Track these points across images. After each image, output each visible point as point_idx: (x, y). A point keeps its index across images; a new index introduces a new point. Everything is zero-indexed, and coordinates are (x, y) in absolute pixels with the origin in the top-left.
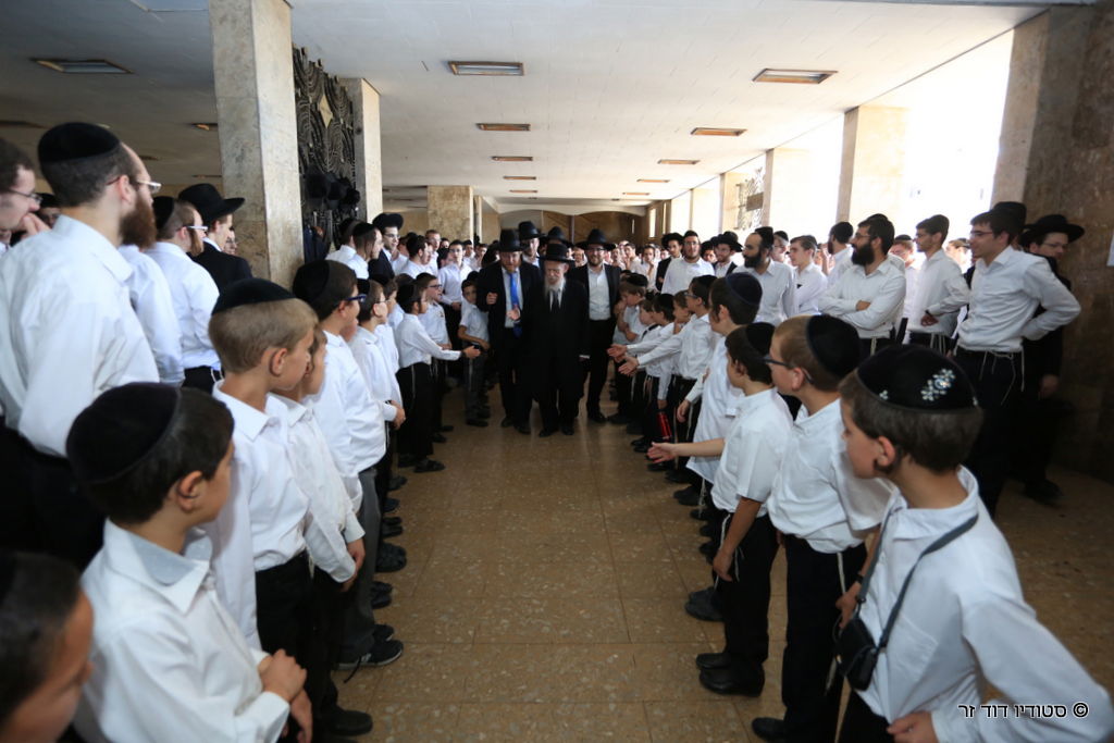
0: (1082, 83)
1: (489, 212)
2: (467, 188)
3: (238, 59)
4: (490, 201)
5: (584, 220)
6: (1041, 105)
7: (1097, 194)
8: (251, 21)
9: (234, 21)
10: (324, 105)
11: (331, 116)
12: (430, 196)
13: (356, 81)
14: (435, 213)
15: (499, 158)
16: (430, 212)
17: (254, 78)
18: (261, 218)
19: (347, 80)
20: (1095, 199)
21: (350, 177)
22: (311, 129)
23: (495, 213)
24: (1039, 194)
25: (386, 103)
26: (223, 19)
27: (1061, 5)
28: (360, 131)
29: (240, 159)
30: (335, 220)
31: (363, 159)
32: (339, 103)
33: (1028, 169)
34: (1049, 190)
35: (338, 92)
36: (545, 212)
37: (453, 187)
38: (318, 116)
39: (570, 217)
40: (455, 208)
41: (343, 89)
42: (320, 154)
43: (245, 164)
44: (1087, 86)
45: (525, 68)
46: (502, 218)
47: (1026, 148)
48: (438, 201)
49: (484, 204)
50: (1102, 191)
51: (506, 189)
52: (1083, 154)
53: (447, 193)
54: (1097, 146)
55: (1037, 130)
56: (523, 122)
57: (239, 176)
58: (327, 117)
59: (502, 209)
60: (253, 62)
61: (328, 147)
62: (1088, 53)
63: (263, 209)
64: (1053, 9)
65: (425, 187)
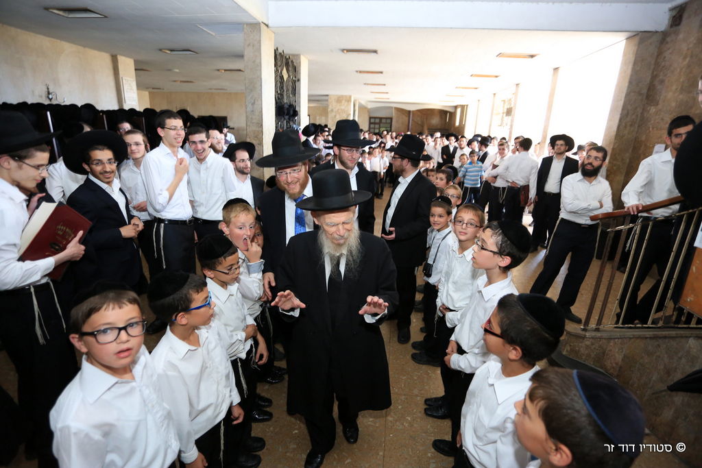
0: (653, 72)
1: (362, 108)
2: (350, 97)
3: (254, 62)
4: (363, 103)
5: (419, 113)
6: (630, 82)
7: (651, 129)
8: (260, 46)
9: (253, 46)
10: (285, 71)
11: (287, 76)
12: (330, 100)
13: (298, 56)
14: (332, 110)
15: (368, 84)
16: (329, 110)
17: (261, 70)
18: (260, 129)
19: (294, 55)
20: (650, 132)
21: (294, 103)
22: (279, 84)
23: (366, 108)
24: (625, 127)
25: (311, 63)
26: (249, 45)
27: (645, 32)
28: (299, 80)
29: (253, 104)
30: (287, 125)
31: (300, 94)
32: (290, 69)
33: (621, 114)
34: (631, 125)
35: (290, 63)
36: (396, 108)
37: (342, 96)
38: (282, 77)
39: (409, 111)
40: (343, 107)
41: (292, 61)
42: (282, 95)
43: (255, 106)
44: (655, 73)
45: (379, 52)
46: (369, 111)
47: (621, 103)
48: (334, 104)
49: (360, 104)
50: (653, 128)
51: (372, 97)
52: (648, 109)
53: (339, 99)
54: (654, 105)
55: (628, 95)
56: (380, 70)
57: (253, 111)
58: (285, 77)
59: (370, 106)
60: (260, 63)
61: (285, 91)
62: (658, 56)
63: (262, 125)
64: (641, 34)
65: (327, 95)
